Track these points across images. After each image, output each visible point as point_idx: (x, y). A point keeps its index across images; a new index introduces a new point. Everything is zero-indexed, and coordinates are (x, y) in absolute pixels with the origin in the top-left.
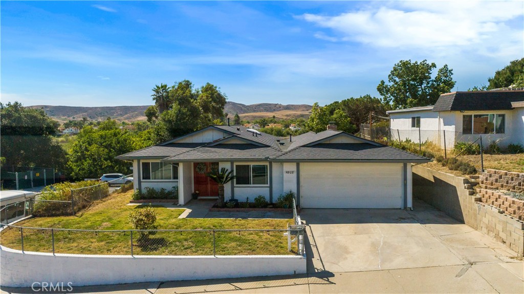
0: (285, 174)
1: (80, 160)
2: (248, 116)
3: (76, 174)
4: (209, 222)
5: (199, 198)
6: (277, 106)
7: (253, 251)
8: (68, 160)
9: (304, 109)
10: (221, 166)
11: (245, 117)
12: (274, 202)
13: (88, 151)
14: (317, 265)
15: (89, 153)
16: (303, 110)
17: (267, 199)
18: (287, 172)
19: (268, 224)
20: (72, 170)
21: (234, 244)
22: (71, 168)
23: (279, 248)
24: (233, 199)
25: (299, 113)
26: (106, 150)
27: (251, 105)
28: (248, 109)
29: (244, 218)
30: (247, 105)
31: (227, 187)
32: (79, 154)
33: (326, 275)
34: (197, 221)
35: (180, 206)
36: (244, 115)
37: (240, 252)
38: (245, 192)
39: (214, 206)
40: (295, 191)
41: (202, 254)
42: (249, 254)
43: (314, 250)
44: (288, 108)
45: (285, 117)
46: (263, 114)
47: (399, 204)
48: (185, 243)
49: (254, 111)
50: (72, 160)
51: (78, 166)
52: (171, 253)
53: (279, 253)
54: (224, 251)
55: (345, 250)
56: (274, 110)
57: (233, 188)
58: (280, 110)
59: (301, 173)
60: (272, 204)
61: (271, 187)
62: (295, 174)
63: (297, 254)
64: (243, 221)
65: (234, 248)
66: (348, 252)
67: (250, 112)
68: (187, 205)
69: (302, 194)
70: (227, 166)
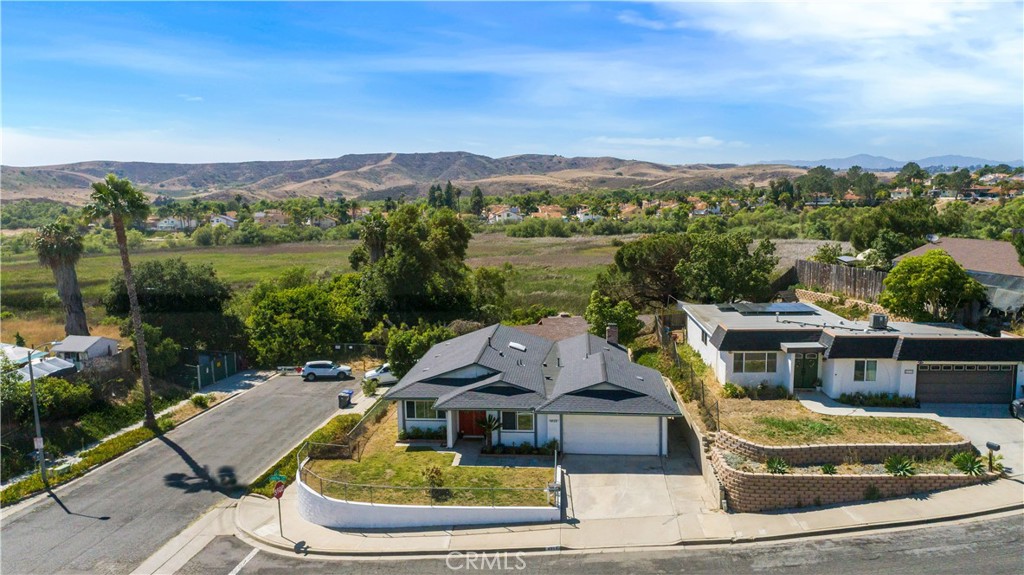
0: (549, 423)
1: (266, 337)
2: (496, 183)
3: (264, 358)
4: (483, 470)
5: (465, 437)
6: (555, 160)
7: (521, 503)
8: (248, 337)
9: (608, 166)
10: (488, 413)
11: (491, 184)
12: (539, 446)
13: (275, 323)
14: (569, 514)
15: (277, 326)
16: (606, 169)
17: (532, 444)
18: (551, 421)
19: (533, 475)
20: (258, 353)
21: (505, 496)
22: (255, 349)
23: (541, 501)
24: (500, 445)
25: (597, 174)
26: (301, 322)
27: (503, 159)
28: (497, 167)
29: (512, 466)
30: (494, 158)
31: (495, 434)
32: (263, 328)
33: (574, 522)
34: (471, 469)
35: (449, 449)
36: (490, 180)
37: (512, 504)
38: (511, 437)
39: (483, 452)
40: (558, 438)
41: (482, 505)
42: (518, 505)
43: (569, 499)
44: (575, 163)
45: (569, 186)
46: (528, 179)
47: (655, 451)
48: (467, 494)
49: (510, 171)
50: (253, 336)
51: (264, 346)
52: (459, 503)
53: (541, 505)
54: (499, 502)
55: (593, 501)
56: (549, 169)
57: (499, 433)
58: (561, 169)
59: (564, 421)
60: (537, 449)
61: (536, 433)
62: (559, 423)
63: (554, 506)
64: (511, 470)
65: (506, 500)
66: (594, 503)
67: (502, 174)
68: (455, 448)
69: (565, 440)
70: (495, 414)
